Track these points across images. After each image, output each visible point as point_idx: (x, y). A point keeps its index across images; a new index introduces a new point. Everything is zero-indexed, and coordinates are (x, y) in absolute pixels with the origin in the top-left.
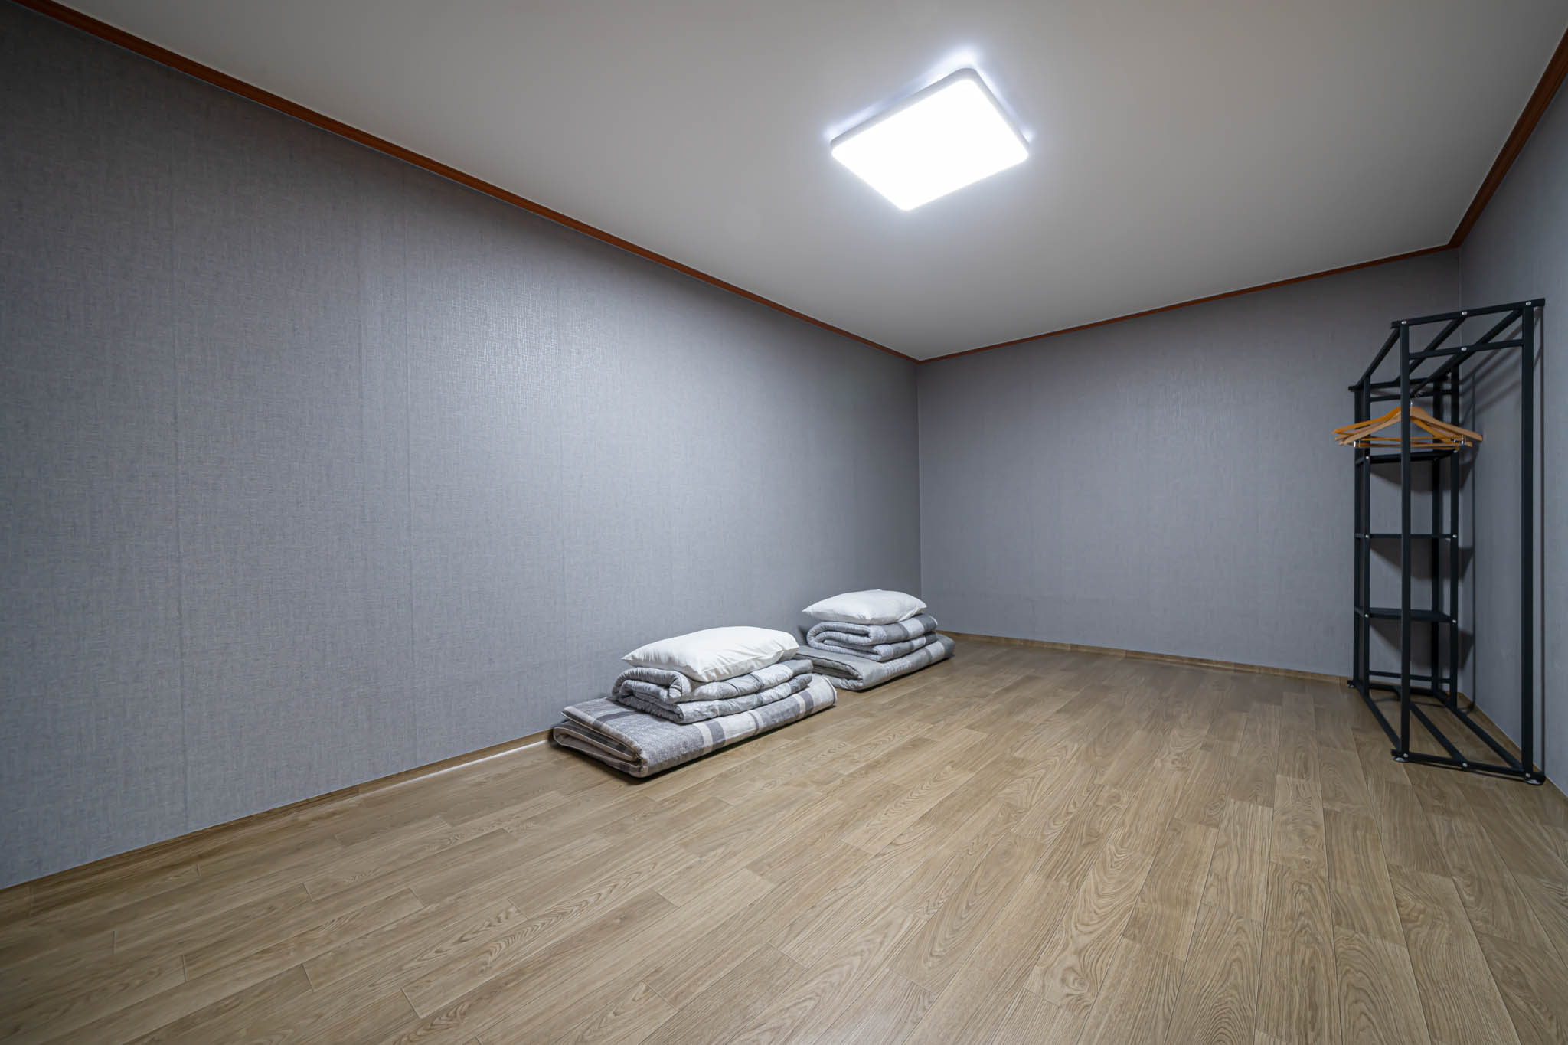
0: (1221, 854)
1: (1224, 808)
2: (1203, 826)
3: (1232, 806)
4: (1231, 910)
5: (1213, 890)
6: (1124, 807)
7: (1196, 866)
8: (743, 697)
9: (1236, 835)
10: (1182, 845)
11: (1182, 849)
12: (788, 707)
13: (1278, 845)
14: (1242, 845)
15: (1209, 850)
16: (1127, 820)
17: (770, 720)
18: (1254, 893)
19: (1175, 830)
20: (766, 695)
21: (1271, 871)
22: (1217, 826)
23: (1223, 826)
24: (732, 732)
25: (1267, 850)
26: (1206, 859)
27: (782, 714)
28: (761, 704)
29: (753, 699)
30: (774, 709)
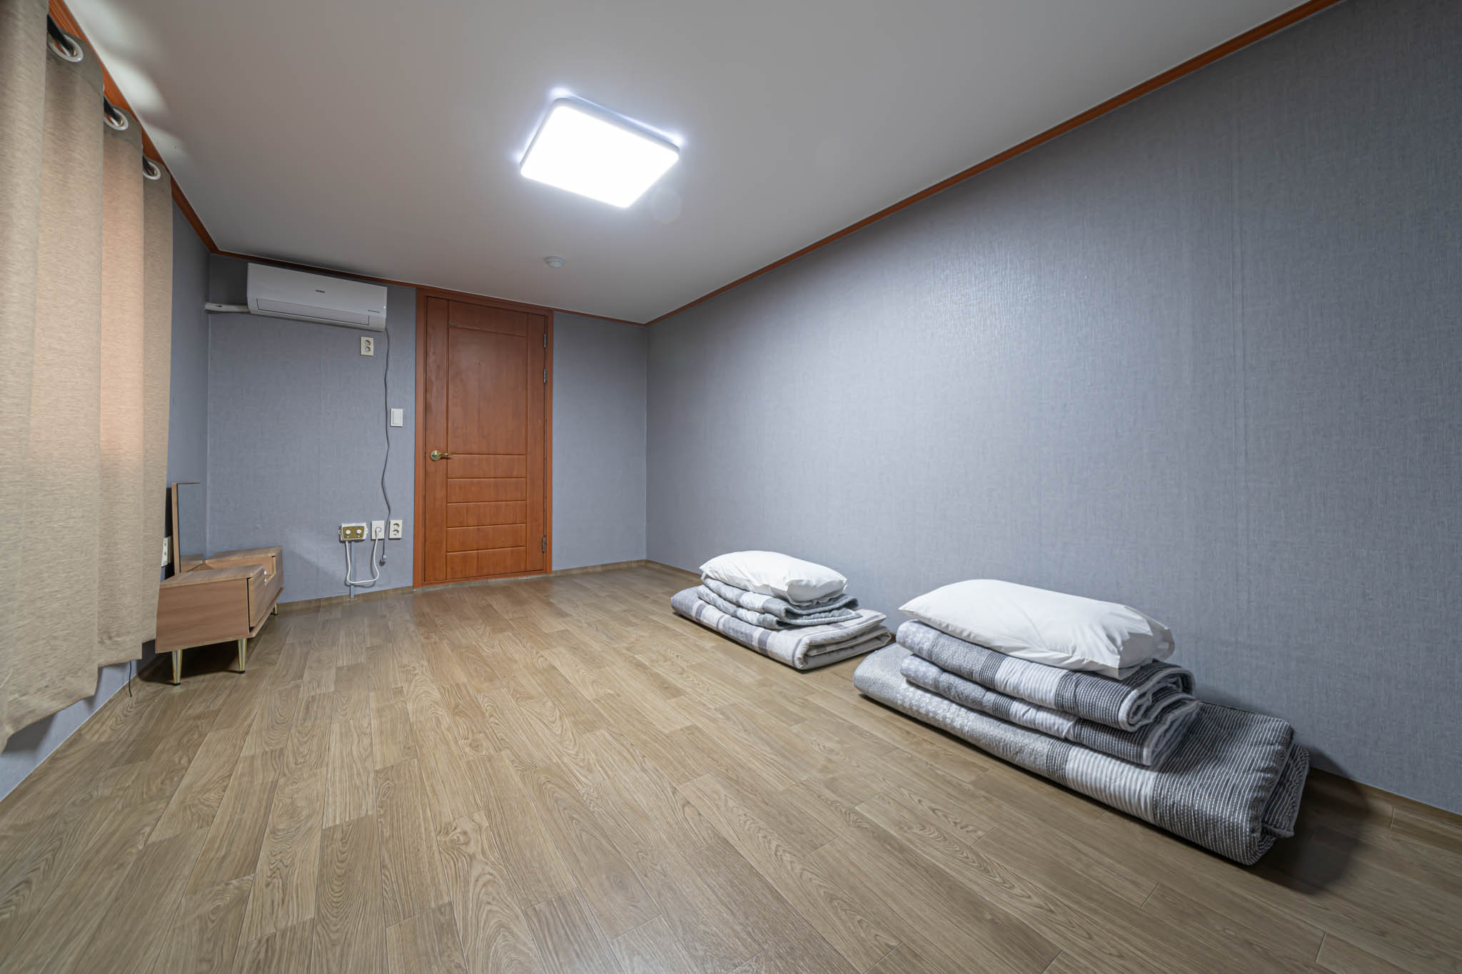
0: (366, 751)
1: (377, 798)
2: (388, 765)
3: (369, 806)
4: (351, 721)
5: (365, 725)
6: (461, 742)
7: (382, 733)
8: (727, 603)
9: (359, 774)
10: (397, 740)
11: (396, 738)
12: (743, 630)
13: (319, 787)
14: (352, 768)
15: (376, 749)
16: (449, 734)
17: (727, 629)
18: (338, 737)
19: (409, 748)
20: (741, 612)
21: (326, 759)
22: (377, 772)
23: (372, 775)
24: (704, 618)
25: (329, 776)
26: (376, 740)
27: (737, 632)
28: (734, 616)
29: (732, 608)
30: (735, 623)
